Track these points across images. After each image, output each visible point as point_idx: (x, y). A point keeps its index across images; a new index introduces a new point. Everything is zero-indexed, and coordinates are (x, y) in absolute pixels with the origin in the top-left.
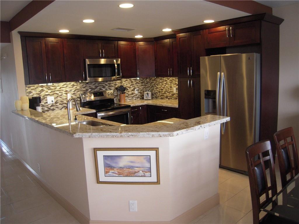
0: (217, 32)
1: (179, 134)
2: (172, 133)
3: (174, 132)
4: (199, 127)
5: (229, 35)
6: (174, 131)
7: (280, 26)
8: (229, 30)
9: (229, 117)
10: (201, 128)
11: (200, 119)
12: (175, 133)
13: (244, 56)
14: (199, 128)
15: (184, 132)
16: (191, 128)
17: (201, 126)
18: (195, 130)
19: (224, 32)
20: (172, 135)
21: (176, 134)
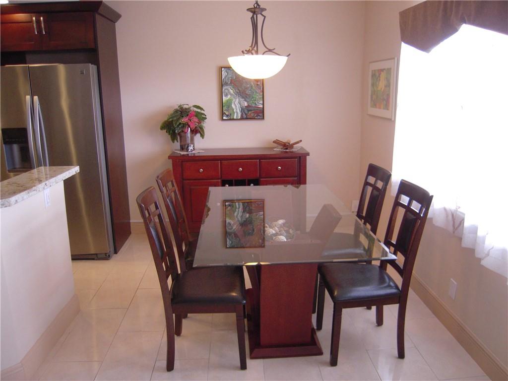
0: (12, 23)
1: (18, 201)
2: (7, 199)
3: (10, 199)
4: (43, 186)
5: (40, 31)
6: (10, 197)
7: (116, 24)
8: (38, 21)
9: (79, 167)
10: (46, 187)
11: (30, 174)
12: (13, 199)
13: (62, 70)
14: (44, 188)
15: (25, 197)
16: (34, 188)
17: (46, 184)
18: (39, 191)
19: (29, 24)
20: (7, 204)
21: (15, 202)
